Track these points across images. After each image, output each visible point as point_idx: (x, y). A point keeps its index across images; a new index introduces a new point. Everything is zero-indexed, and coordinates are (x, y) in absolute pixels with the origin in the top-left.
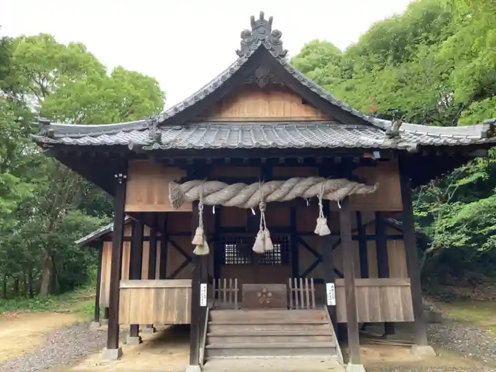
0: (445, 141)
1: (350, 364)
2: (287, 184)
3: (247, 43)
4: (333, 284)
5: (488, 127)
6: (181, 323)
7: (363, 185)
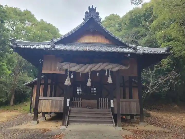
0: (153, 53)
1: (117, 127)
2: (98, 65)
3: (87, 16)
4: (113, 100)
5: (168, 48)
6: (60, 112)
7: (124, 66)
